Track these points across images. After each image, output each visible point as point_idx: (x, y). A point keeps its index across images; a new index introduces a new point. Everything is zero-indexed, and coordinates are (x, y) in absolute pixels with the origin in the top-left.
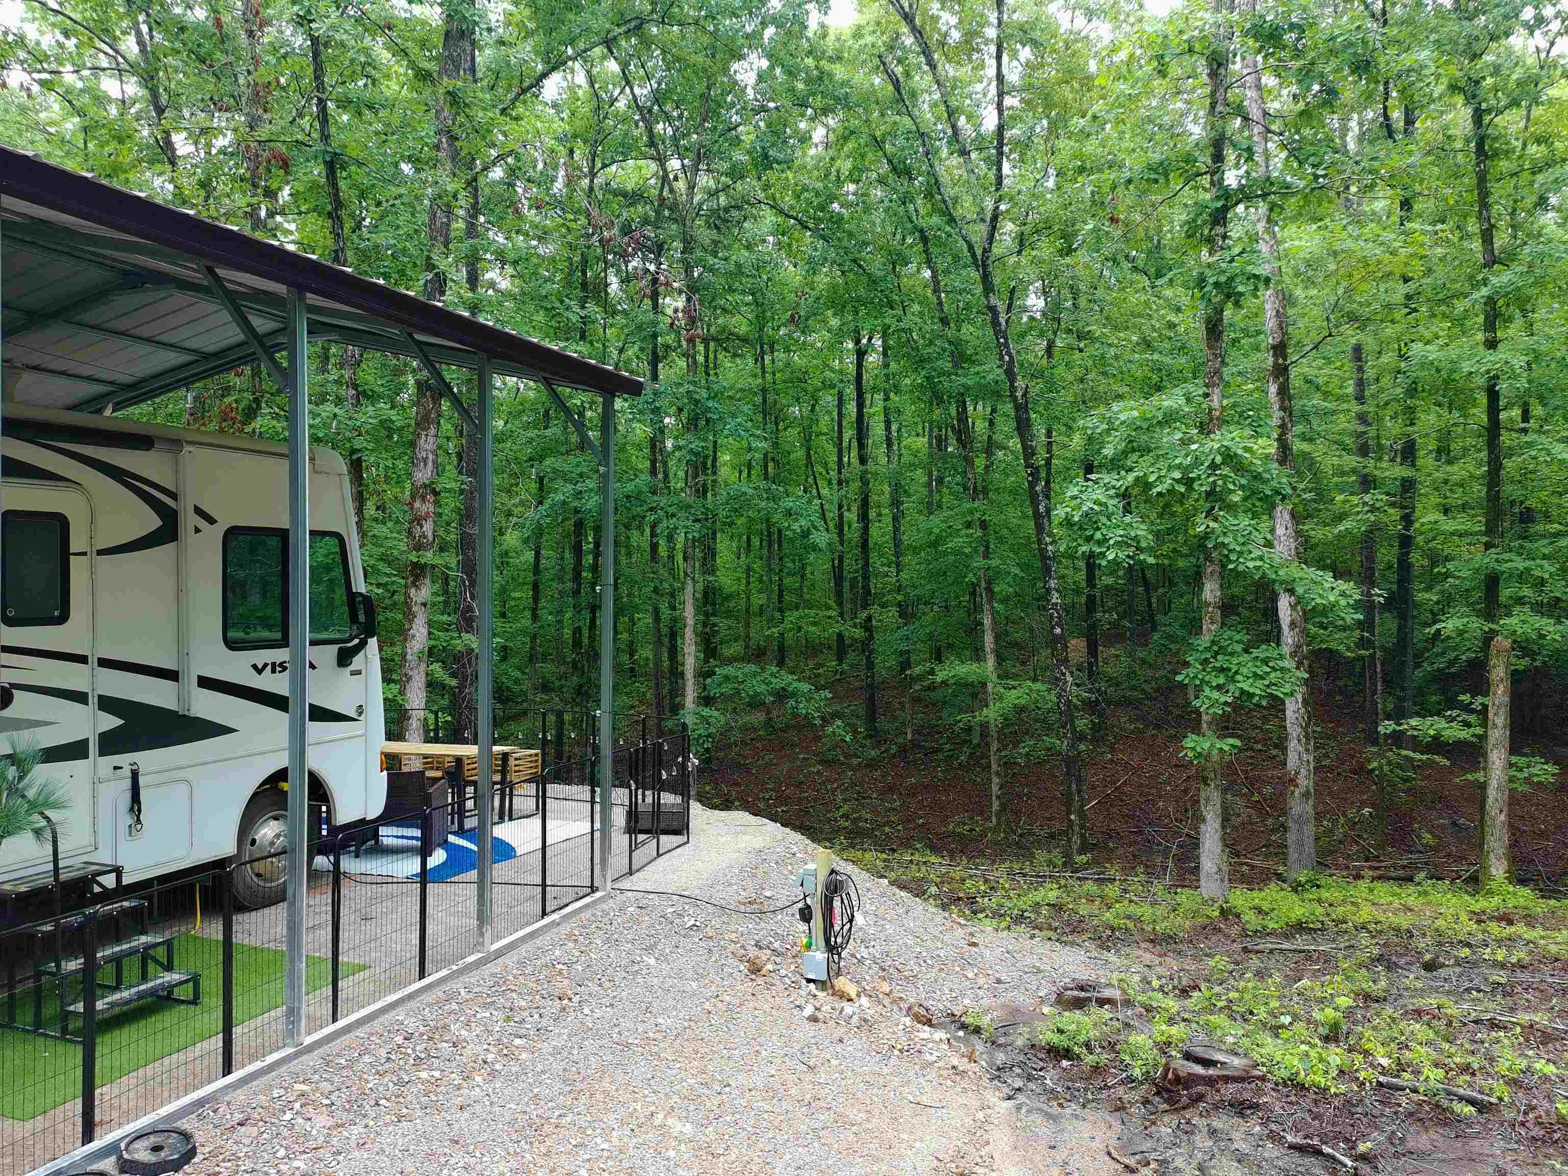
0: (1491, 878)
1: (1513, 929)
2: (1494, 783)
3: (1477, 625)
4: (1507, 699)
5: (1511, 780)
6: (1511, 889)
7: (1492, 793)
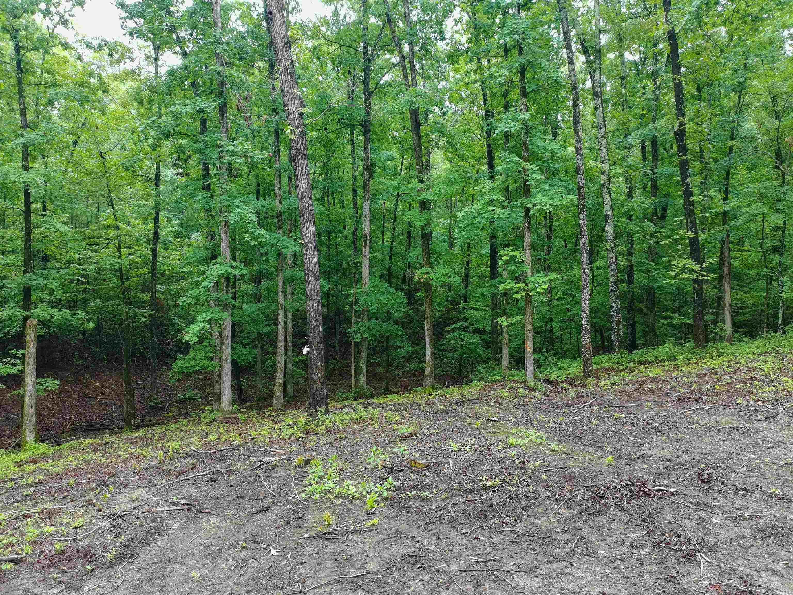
0: (26, 442)
1: (37, 465)
2: (28, 394)
3: (19, 313)
4: (35, 350)
5: (37, 391)
6: (37, 445)
7: (27, 399)
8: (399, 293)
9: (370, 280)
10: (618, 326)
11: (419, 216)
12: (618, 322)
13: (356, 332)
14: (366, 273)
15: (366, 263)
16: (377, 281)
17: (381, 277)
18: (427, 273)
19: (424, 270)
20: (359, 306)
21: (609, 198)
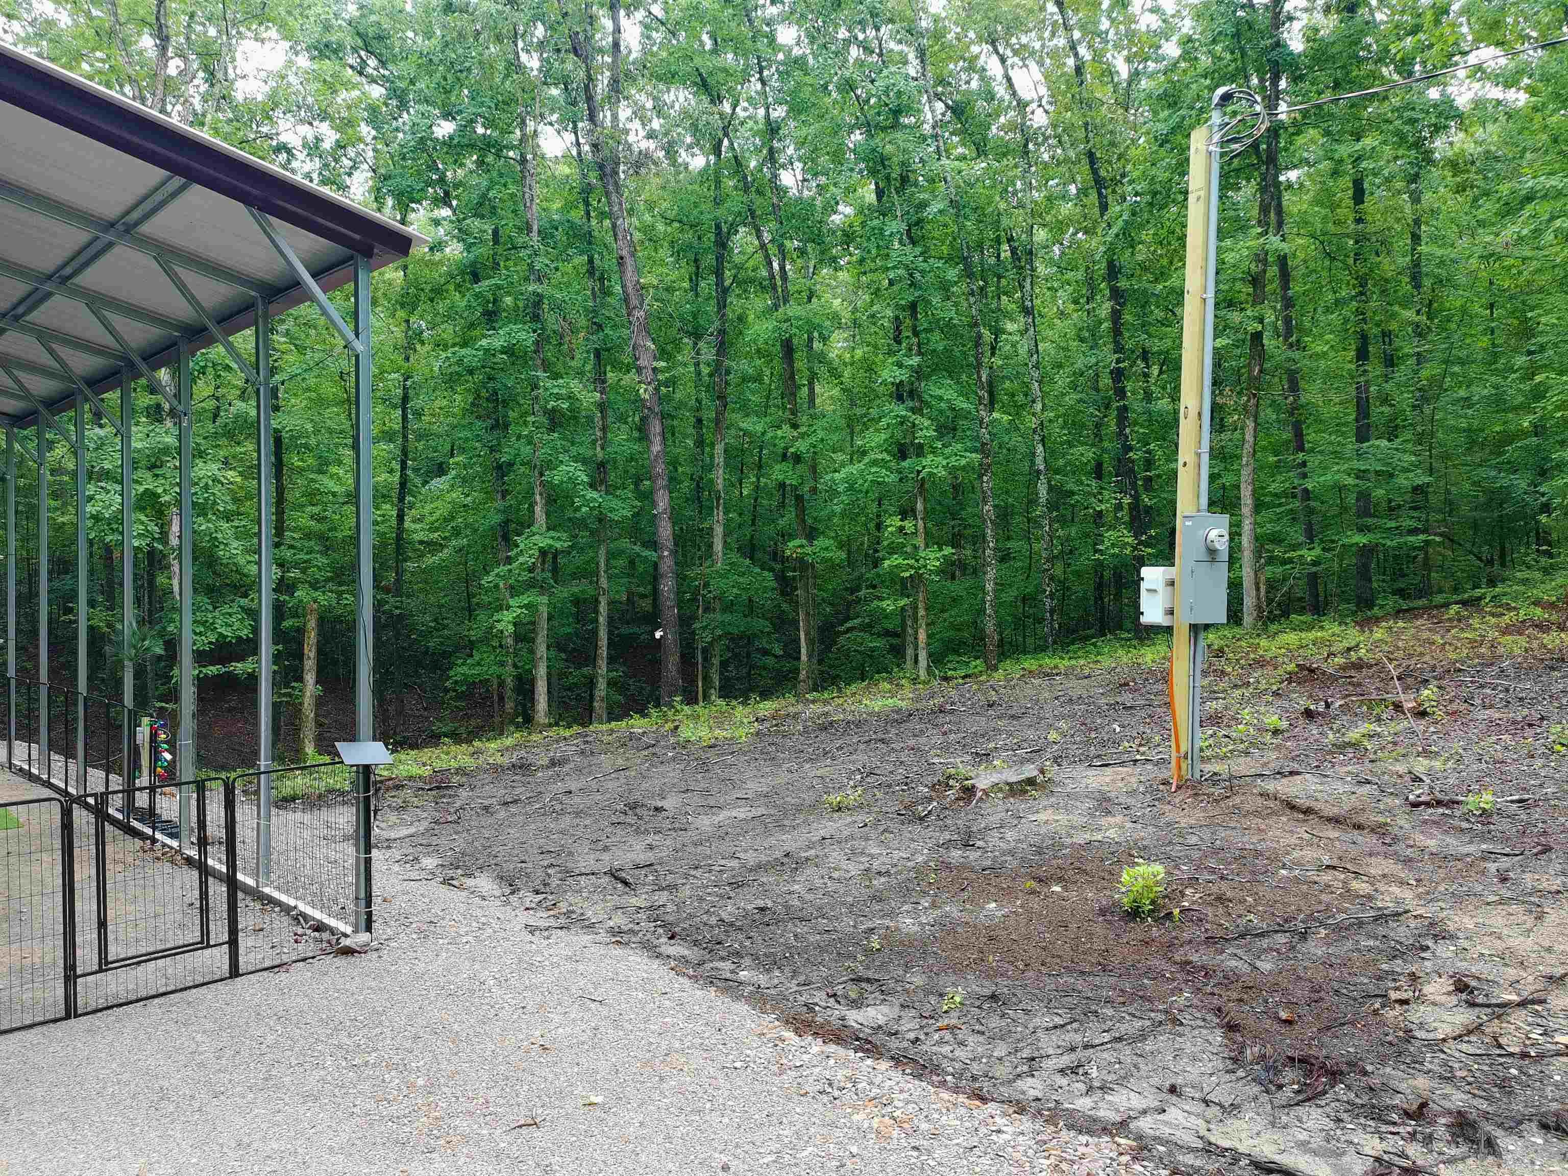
2: (307, 694)
5: (318, 691)
7: (306, 698)
8: (766, 573)
9: (724, 554)
10: (1051, 615)
11: (790, 473)
12: (1052, 612)
13: (704, 628)
14: (718, 546)
15: (719, 530)
16: (735, 557)
17: (739, 549)
18: (802, 546)
19: (797, 542)
20: (710, 592)
21: (1041, 448)
